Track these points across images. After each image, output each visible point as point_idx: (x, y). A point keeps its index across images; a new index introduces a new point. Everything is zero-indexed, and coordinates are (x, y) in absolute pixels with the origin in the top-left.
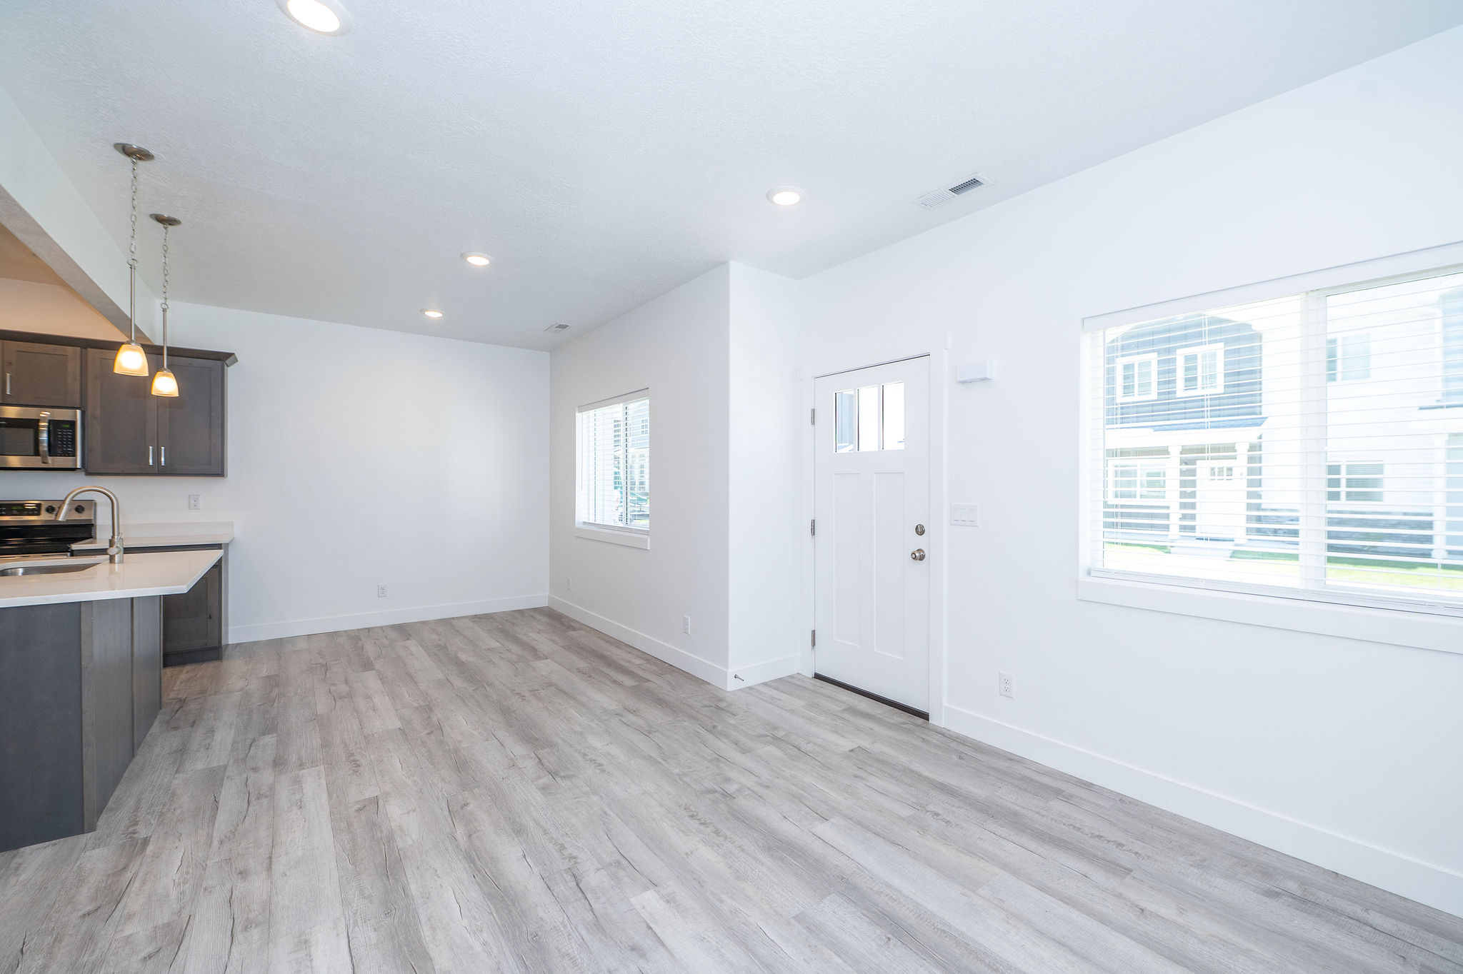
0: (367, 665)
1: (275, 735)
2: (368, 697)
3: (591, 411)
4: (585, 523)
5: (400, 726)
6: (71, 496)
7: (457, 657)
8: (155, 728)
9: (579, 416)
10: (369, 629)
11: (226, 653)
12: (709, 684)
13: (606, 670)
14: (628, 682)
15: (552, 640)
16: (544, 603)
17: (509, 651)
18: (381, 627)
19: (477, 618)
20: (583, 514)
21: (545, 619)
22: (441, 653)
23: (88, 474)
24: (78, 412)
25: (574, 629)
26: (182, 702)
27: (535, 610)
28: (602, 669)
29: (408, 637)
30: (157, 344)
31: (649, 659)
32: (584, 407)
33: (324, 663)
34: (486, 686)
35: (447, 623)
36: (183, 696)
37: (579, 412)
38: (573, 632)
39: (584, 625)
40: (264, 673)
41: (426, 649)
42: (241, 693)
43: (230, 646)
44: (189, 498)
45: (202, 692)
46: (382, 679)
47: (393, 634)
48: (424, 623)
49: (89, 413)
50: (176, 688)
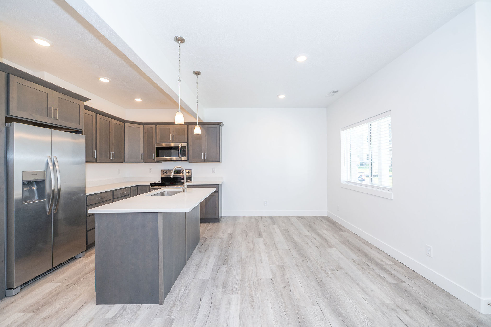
0: (260, 235)
1: (226, 266)
2: (260, 253)
3: (348, 130)
4: (346, 181)
5: (271, 277)
6: (174, 169)
7: (293, 238)
8: (195, 251)
9: (342, 133)
10: (261, 217)
11: (221, 220)
12: (457, 299)
13: (369, 263)
14: (389, 279)
15: (333, 236)
16: (325, 214)
17: (315, 239)
18: (265, 217)
19: (300, 218)
20: (345, 177)
21: (327, 223)
22: (286, 233)
23: (189, 162)
24: (187, 144)
25: (343, 231)
26: (206, 239)
27: (322, 217)
28: (366, 262)
29: (274, 223)
30: (204, 122)
31: (397, 262)
32: (344, 128)
33: (247, 230)
34: (308, 260)
35: (288, 218)
36: (206, 237)
37: (342, 131)
38: (343, 233)
39: (347, 229)
40: (229, 232)
41: (281, 230)
42: (221, 239)
43: (223, 217)
44: (213, 169)
45: (211, 236)
46: (265, 244)
47: (269, 221)
48: (280, 217)
49: (189, 144)
50: (205, 233)
